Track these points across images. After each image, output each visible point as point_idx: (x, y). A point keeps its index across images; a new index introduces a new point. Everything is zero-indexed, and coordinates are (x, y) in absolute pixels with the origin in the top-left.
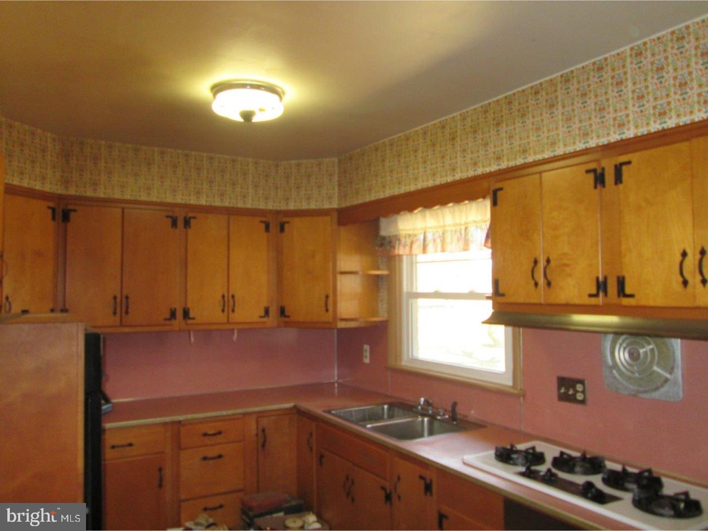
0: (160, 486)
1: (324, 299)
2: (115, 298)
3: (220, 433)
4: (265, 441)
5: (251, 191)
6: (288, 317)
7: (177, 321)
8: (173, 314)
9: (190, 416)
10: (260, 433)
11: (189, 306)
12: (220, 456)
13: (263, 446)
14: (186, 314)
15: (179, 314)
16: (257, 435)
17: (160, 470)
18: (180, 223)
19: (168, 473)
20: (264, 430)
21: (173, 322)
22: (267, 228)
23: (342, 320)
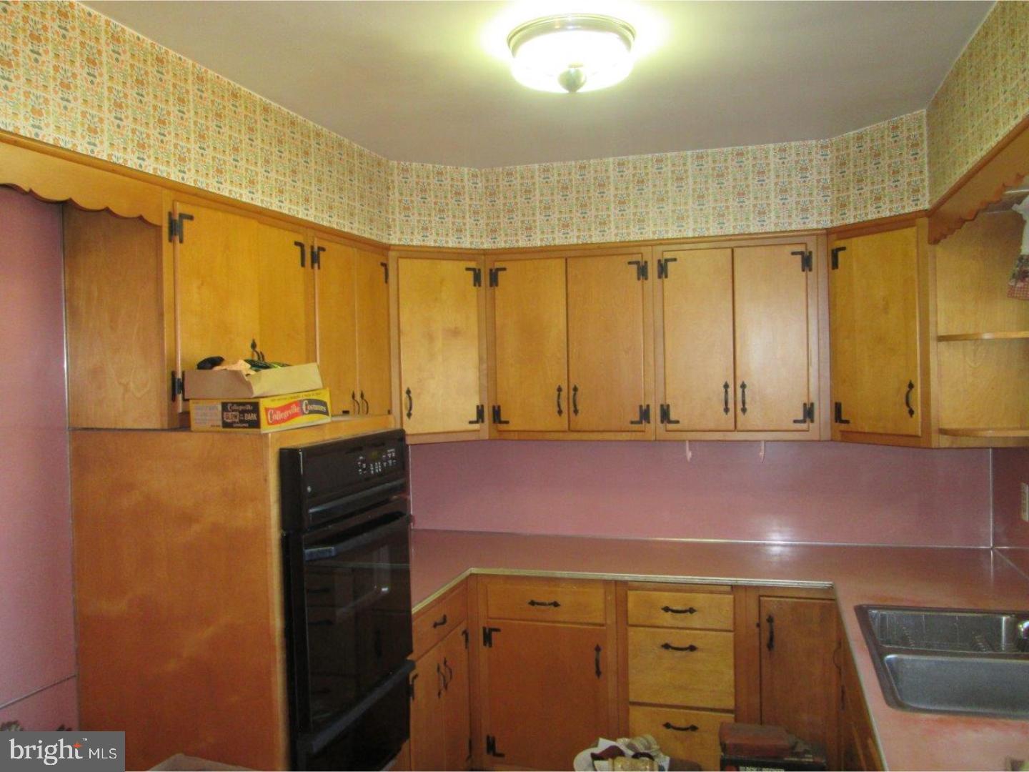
0: (598, 673)
1: (906, 389)
2: (559, 390)
3: (691, 611)
4: (771, 639)
5: (775, 201)
6: (847, 422)
7: (652, 425)
8: (645, 415)
9: (641, 577)
10: (765, 624)
11: (669, 402)
12: (692, 648)
13: (770, 645)
14: (665, 414)
15: (655, 414)
16: (758, 625)
17: (598, 649)
18: (653, 270)
19: (610, 654)
20: (770, 620)
21: (644, 425)
22: (807, 262)
23: (943, 432)
